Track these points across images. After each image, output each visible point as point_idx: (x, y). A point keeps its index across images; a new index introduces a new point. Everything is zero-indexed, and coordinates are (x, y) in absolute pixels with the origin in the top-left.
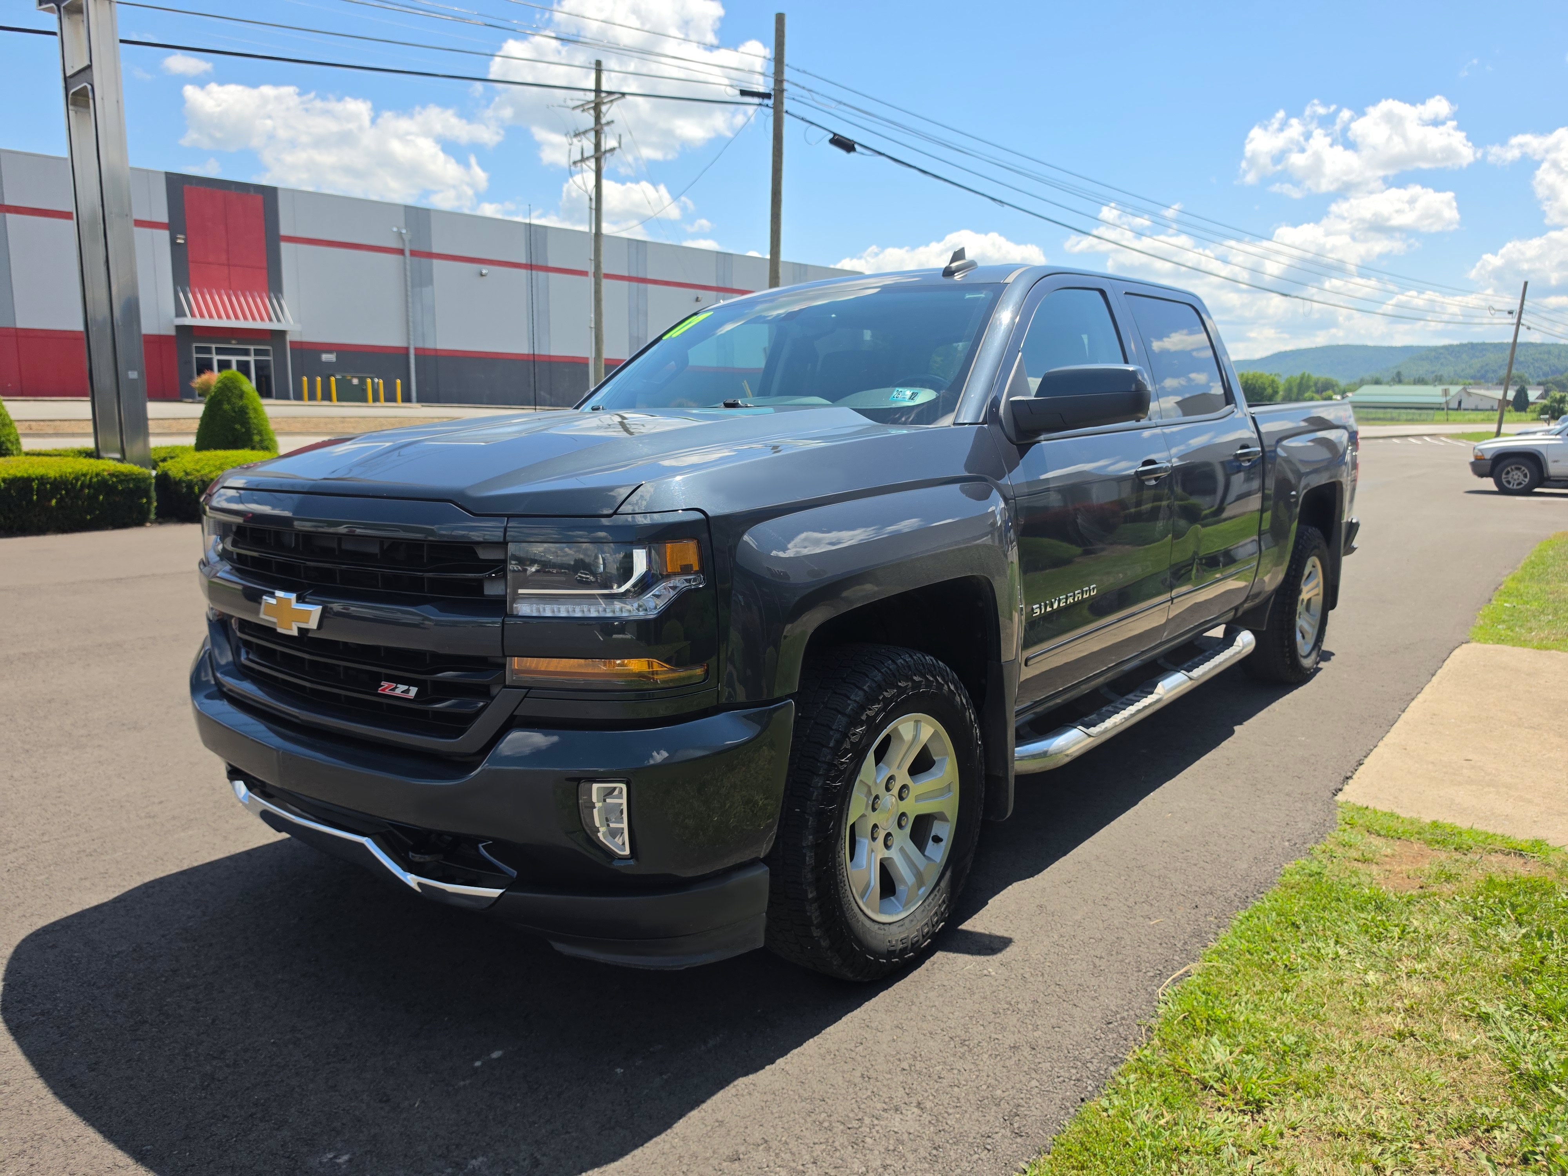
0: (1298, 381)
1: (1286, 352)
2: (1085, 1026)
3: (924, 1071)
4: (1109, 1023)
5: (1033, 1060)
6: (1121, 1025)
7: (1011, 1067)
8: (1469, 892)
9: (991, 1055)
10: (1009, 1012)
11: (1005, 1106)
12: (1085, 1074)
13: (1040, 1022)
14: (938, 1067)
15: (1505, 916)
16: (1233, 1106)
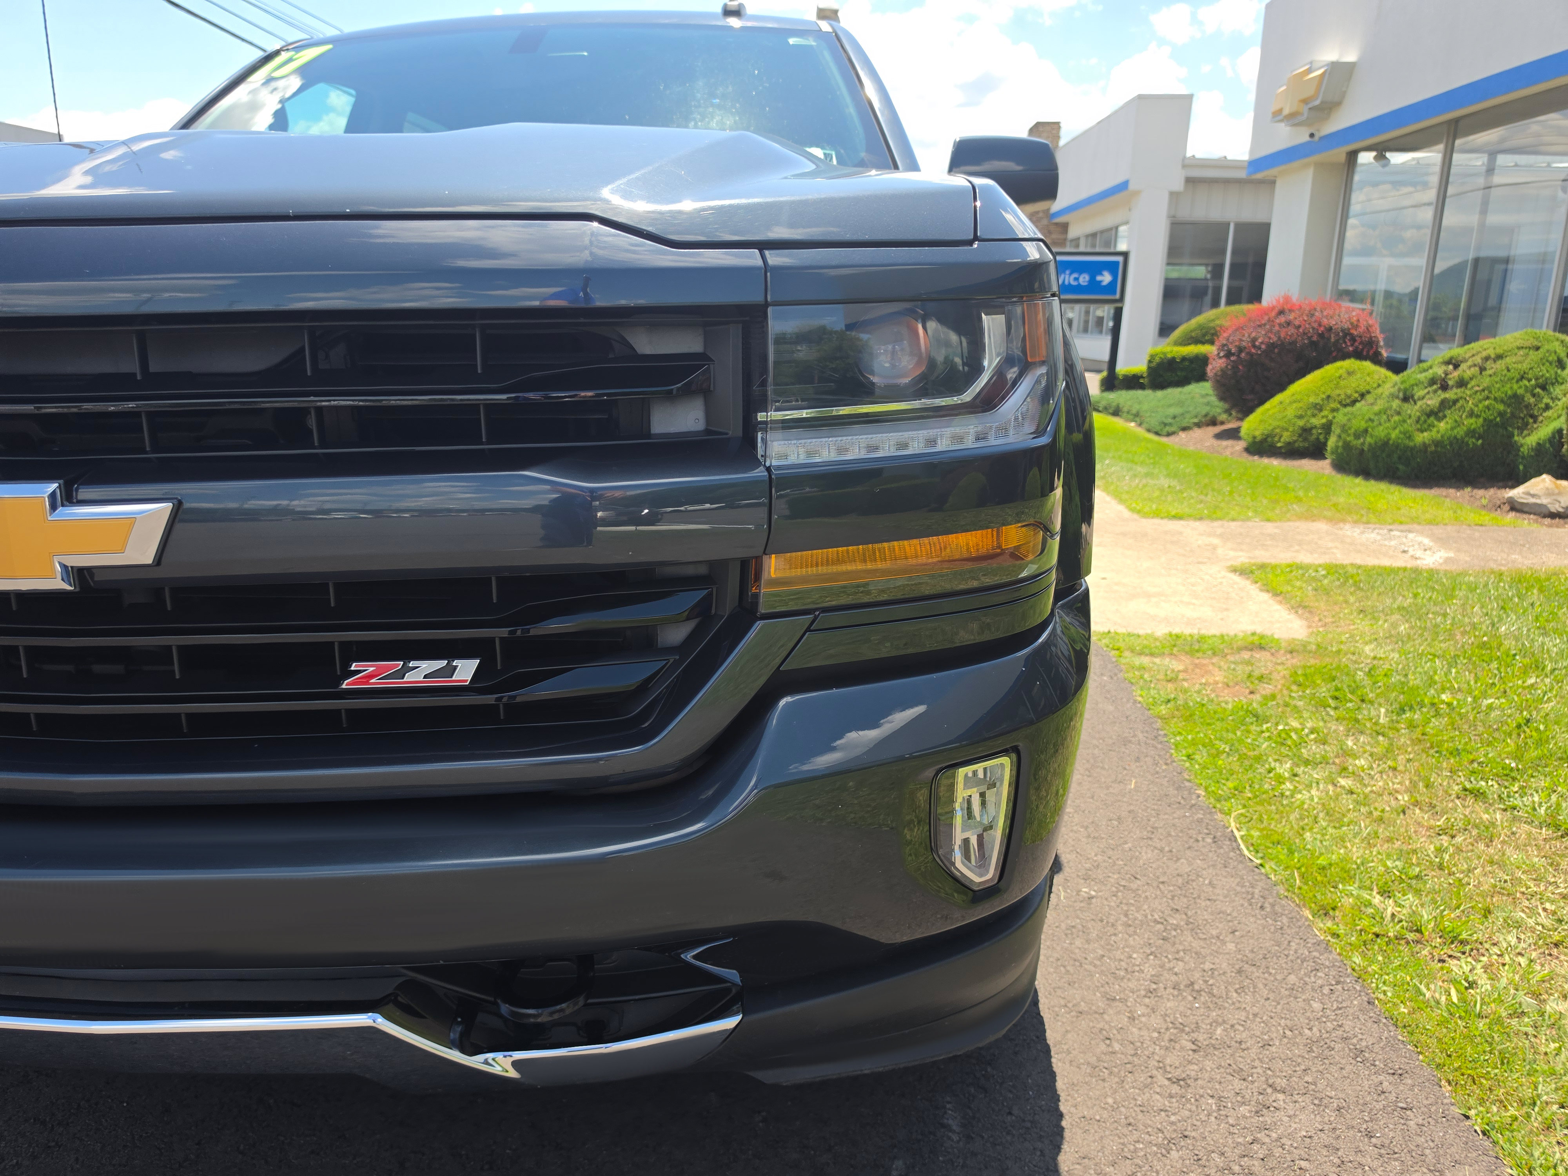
2: (1252, 919)
3: (1213, 1042)
4: (1262, 907)
5: (1276, 979)
6: (1273, 906)
7: (1271, 996)
8: (1294, 688)
9: (1236, 991)
10: (1174, 933)
11: (1338, 1047)
12: (1333, 973)
13: (1214, 932)
14: (1219, 1031)
15: (1351, 701)
16: (1450, 953)
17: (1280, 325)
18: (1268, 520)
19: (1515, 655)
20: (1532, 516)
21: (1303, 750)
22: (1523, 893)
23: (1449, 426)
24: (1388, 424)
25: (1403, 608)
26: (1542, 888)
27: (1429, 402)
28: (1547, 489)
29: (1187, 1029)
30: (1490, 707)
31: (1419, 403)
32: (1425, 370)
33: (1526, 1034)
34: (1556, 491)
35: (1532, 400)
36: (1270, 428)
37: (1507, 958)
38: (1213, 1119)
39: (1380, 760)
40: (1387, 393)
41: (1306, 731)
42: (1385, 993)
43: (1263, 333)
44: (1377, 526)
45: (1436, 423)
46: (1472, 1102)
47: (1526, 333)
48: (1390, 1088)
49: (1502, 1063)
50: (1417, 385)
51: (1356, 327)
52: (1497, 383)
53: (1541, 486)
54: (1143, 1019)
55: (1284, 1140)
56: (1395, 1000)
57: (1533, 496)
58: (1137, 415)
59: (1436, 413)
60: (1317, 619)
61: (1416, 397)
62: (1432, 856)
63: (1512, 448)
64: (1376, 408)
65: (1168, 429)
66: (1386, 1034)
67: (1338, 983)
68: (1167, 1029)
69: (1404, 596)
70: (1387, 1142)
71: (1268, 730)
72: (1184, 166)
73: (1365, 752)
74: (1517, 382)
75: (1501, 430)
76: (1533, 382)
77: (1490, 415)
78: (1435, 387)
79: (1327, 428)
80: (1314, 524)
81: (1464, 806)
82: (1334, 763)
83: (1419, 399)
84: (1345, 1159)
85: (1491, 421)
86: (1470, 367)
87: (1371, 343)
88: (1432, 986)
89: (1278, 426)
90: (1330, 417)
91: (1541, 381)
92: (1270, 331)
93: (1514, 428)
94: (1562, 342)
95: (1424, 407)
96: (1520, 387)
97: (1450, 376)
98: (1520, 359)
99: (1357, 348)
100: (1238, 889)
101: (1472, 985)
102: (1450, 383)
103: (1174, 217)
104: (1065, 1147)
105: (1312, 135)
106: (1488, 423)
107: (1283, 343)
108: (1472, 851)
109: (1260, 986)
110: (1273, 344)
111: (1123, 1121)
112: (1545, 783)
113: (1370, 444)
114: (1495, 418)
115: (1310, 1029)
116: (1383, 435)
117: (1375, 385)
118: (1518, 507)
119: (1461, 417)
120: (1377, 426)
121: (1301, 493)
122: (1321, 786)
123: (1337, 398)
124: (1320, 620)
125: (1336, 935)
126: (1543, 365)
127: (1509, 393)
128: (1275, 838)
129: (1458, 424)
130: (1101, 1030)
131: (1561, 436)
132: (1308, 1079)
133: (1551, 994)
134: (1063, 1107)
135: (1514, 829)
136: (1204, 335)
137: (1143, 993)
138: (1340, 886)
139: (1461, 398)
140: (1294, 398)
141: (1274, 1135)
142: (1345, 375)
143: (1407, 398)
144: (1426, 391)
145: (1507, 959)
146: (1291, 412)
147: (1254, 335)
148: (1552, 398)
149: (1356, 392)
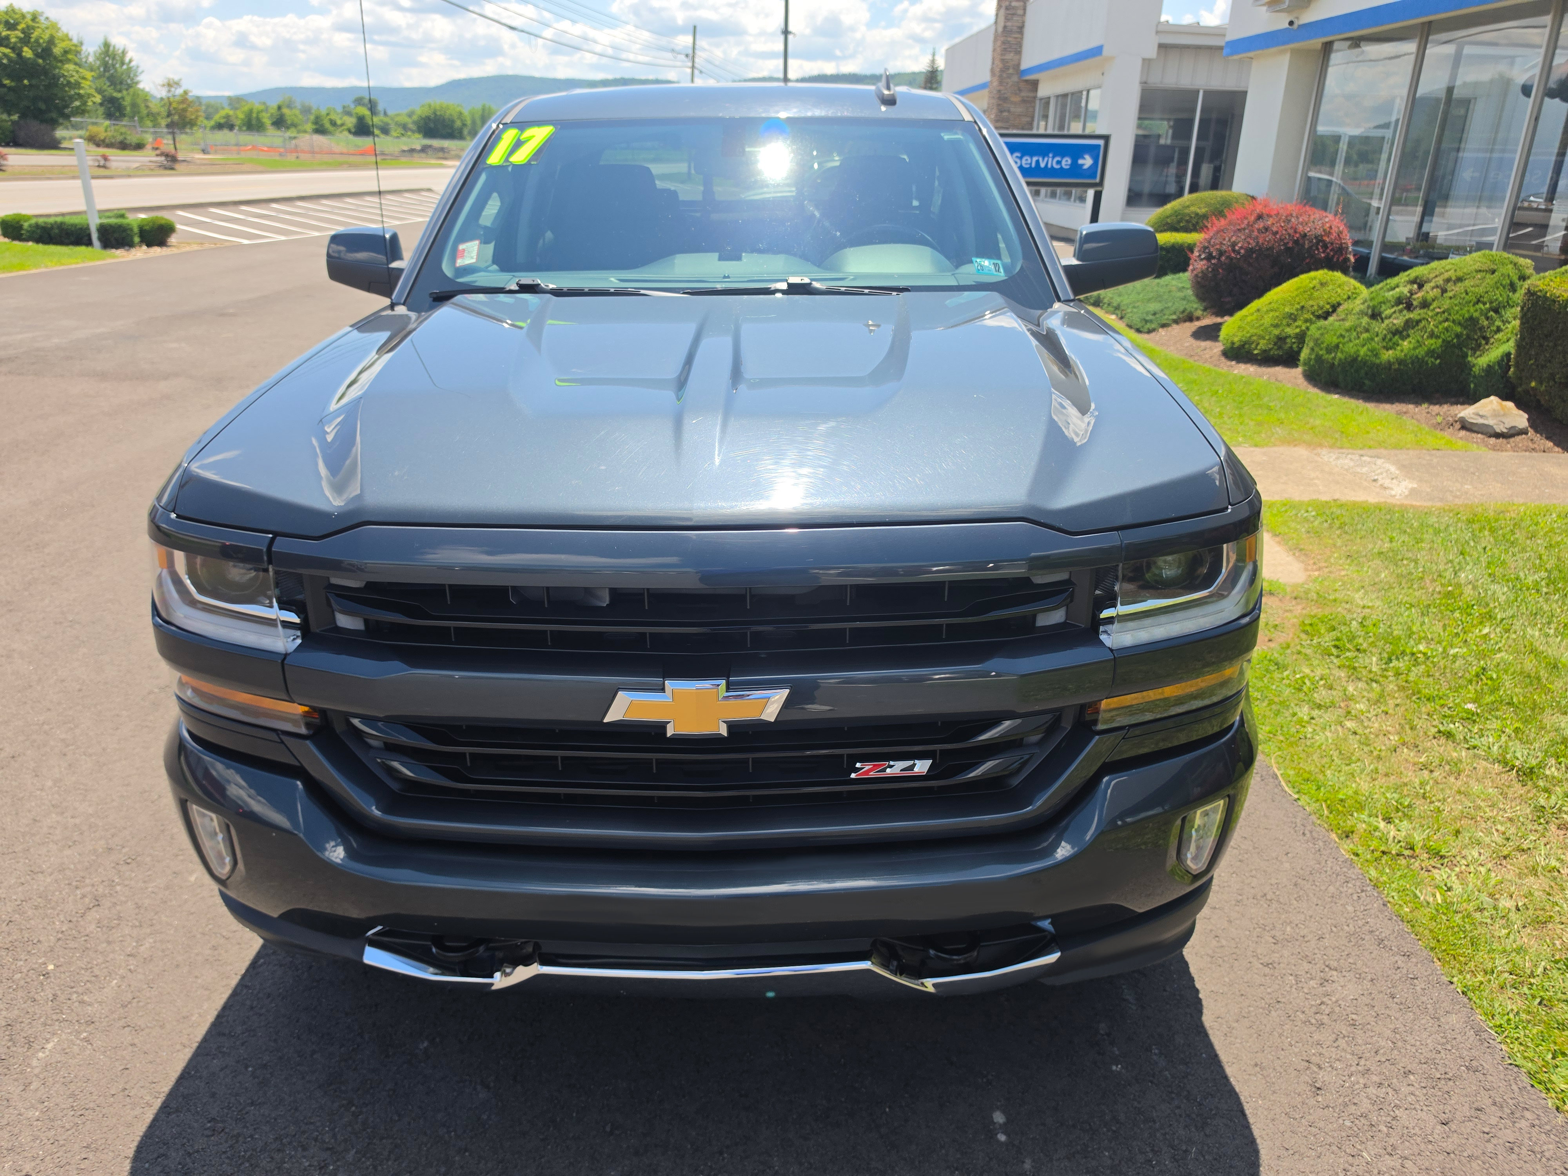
0: (480, 113)
1: (459, 80)
2: (1298, 844)
3: (1286, 937)
4: (1304, 834)
5: (1321, 890)
6: (1311, 832)
7: (1319, 902)
8: (1303, 636)
9: (1295, 899)
10: (1246, 856)
11: (1367, 938)
12: (1358, 883)
13: (1274, 855)
14: (1288, 929)
15: (1349, 650)
16: (1434, 864)
17: (1259, 230)
18: (1256, 446)
19: (1473, 605)
20: (1479, 435)
21: (1315, 695)
22: (1482, 817)
23: (1412, 346)
24: (1357, 341)
25: (1382, 553)
26: (1495, 813)
27: (1395, 322)
28: (1494, 410)
29: (1267, 928)
30: (1455, 656)
31: (1386, 322)
32: (1393, 289)
33: (1486, 923)
34: (1502, 413)
35: (1486, 323)
36: (1248, 335)
37: (1472, 867)
38: (1293, 990)
39: (1375, 704)
40: (1357, 309)
41: (1317, 678)
42: (1393, 897)
43: (1243, 237)
44: (1350, 451)
45: (1400, 342)
46: (1454, 972)
47: (1484, 255)
48: (1403, 965)
49: (1472, 945)
50: (1384, 303)
51: (1329, 234)
52: (1456, 305)
53: (1489, 407)
54: (1238, 922)
55: (1340, 1002)
56: (1400, 902)
57: (1482, 416)
58: (1117, 308)
59: (1400, 333)
60: (1312, 562)
61: (1383, 316)
62: (1418, 788)
63: (1466, 367)
64: (1348, 324)
65: (1149, 326)
66: (1397, 928)
67: (1362, 891)
68: (1254, 928)
69: (1382, 540)
70: (1404, 1001)
71: (1288, 676)
72: (1157, 32)
73: (1363, 697)
74: (1474, 305)
75: (1457, 351)
76: (1488, 306)
77: (1448, 336)
78: (1401, 306)
79: (1301, 338)
80: (1296, 449)
81: (1439, 745)
82: (1340, 707)
83: (1386, 318)
84: (1379, 1013)
85: (1449, 342)
86: (1433, 288)
87: (1341, 249)
88: (1424, 891)
89: (1256, 334)
90: (1304, 328)
91: (1494, 304)
92: (1250, 236)
93: (1468, 349)
94: (1515, 264)
95: (1390, 325)
96: (1476, 311)
97: (1415, 296)
98: (1478, 282)
99: (1328, 254)
100: (1285, 819)
101: (1449, 889)
102: (1415, 303)
103: (1145, 83)
104: (1205, 1011)
105: (1291, 23)
106: (1447, 344)
107: (1260, 249)
108: (1445, 783)
109: (1311, 895)
110: (1252, 249)
111: (1238, 993)
112: (1496, 724)
113: (1340, 360)
114: (1453, 339)
115: (1348, 926)
116: (1352, 351)
117: (1345, 297)
118: (1468, 426)
119: (1423, 337)
120: (1348, 342)
121: (1282, 415)
122: (1333, 728)
123: (1310, 309)
124: (1314, 564)
125: (1357, 855)
126: (1498, 288)
127: (1467, 316)
128: (1306, 776)
129: (1420, 344)
130: (1211, 931)
131: (1509, 360)
132: (1351, 960)
133: (1502, 895)
134: (1198, 985)
135: (1475, 765)
136: (1179, 222)
137: (1234, 903)
138: (1355, 814)
139: (1424, 319)
140: (1271, 306)
141: (1334, 999)
142: (1318, 286)
143: (1375, 315)
144: (1393, 310)
145: (1472, 870)
146: (1267, 320)
147: (1234, 239)
148: (1503, 321)
149: (1328, 303)
